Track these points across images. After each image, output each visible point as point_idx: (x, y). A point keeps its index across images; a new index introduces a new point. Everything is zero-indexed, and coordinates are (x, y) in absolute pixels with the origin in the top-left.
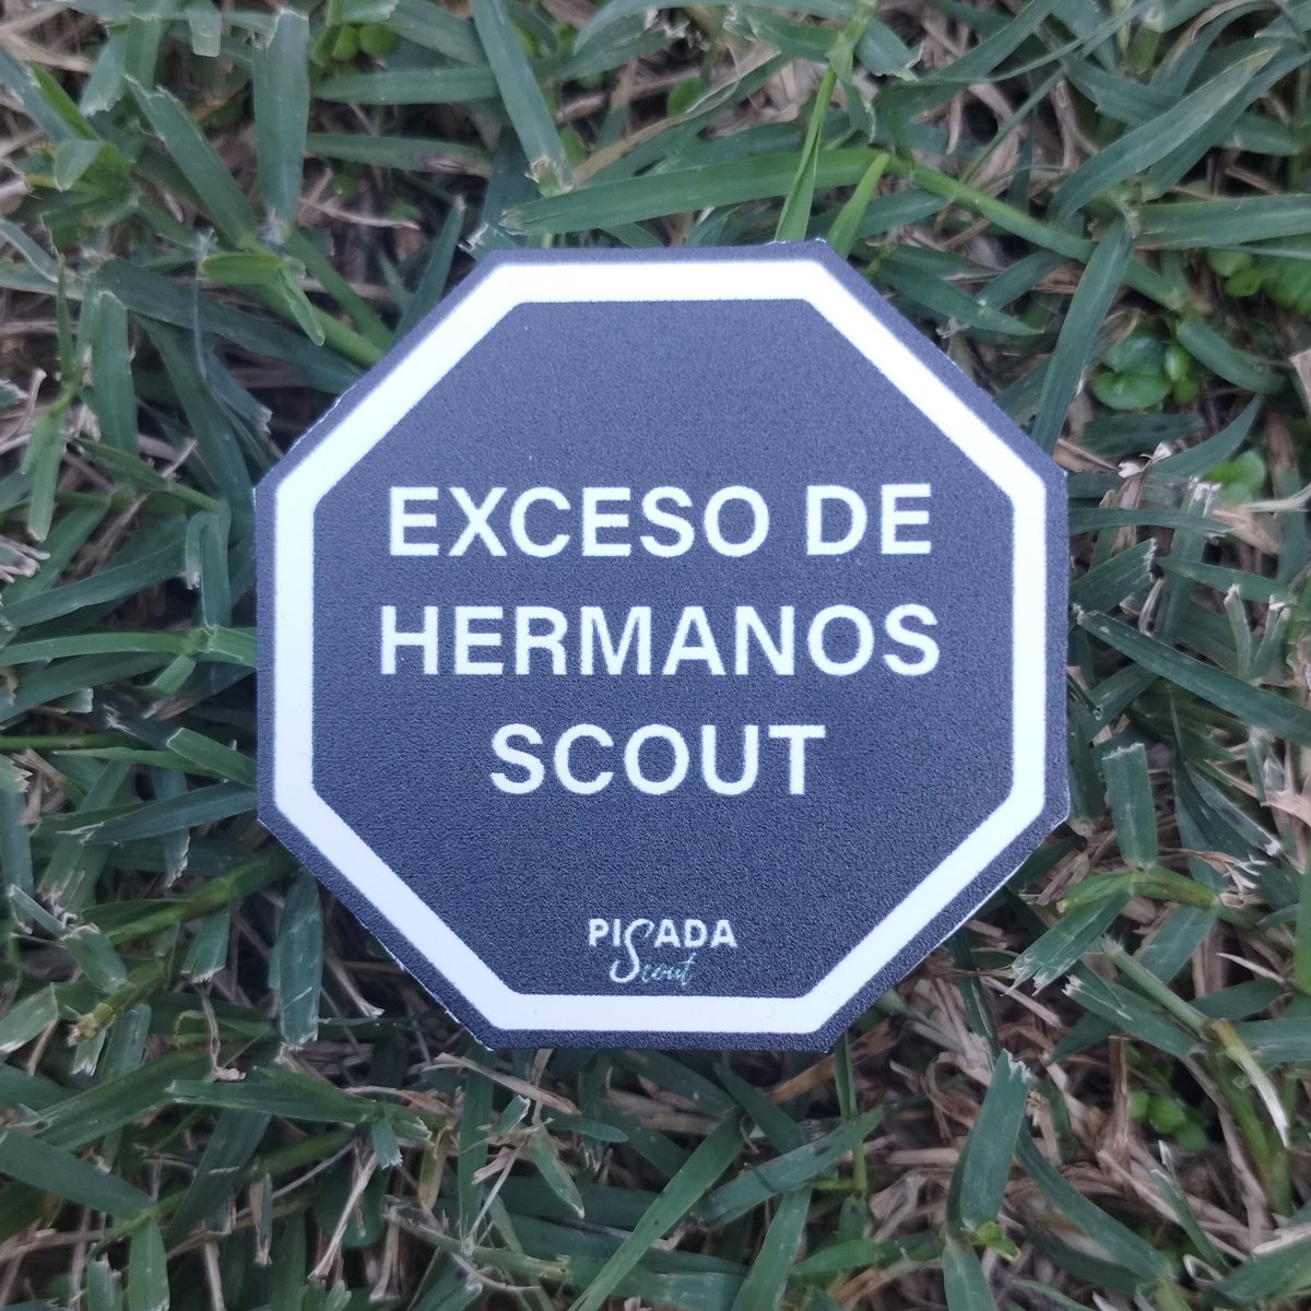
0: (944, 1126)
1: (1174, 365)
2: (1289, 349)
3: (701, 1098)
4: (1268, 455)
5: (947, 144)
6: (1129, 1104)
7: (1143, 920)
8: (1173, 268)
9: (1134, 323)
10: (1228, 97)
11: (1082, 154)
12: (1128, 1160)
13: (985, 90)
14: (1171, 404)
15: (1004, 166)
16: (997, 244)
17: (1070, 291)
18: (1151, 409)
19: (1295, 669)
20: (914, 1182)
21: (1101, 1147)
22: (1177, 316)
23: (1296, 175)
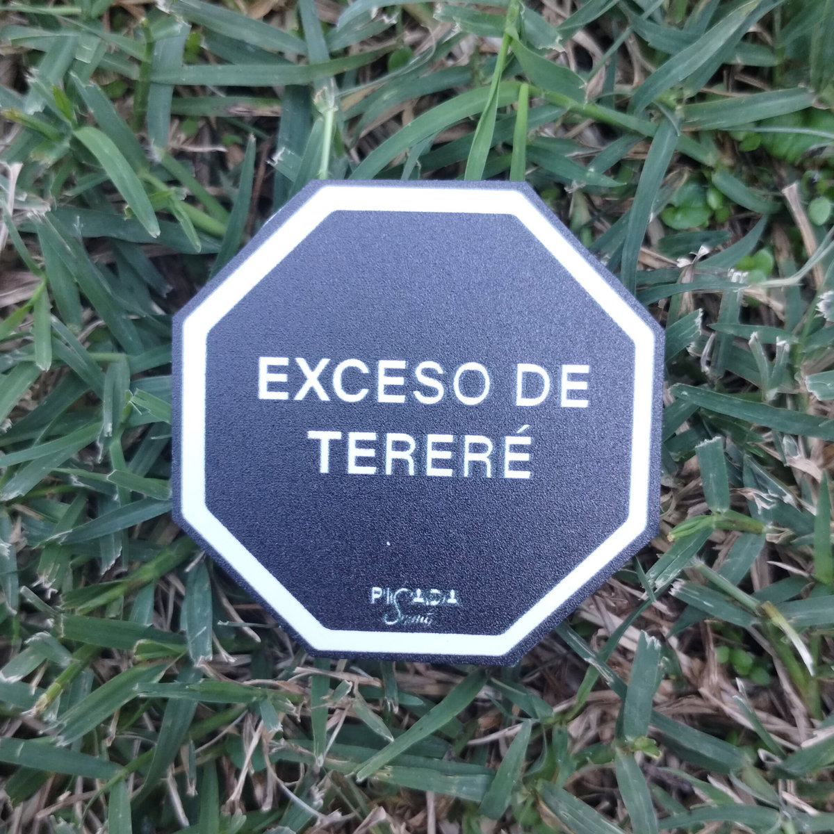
1: (713, 200)
2: (782, 185)
4: (774, 251)
6: (716, 655)
8: (708, 140)
9: (686, 176)
10: (733, 30)
11: (646, 73)
12: (719, 691)
14: (713, 224)
16: (598, 133)
17: (644, 158)
18: (701, 226)
19: (800, 382)
21: (702, 685)
22: (711, 169)
23: (778, 77)
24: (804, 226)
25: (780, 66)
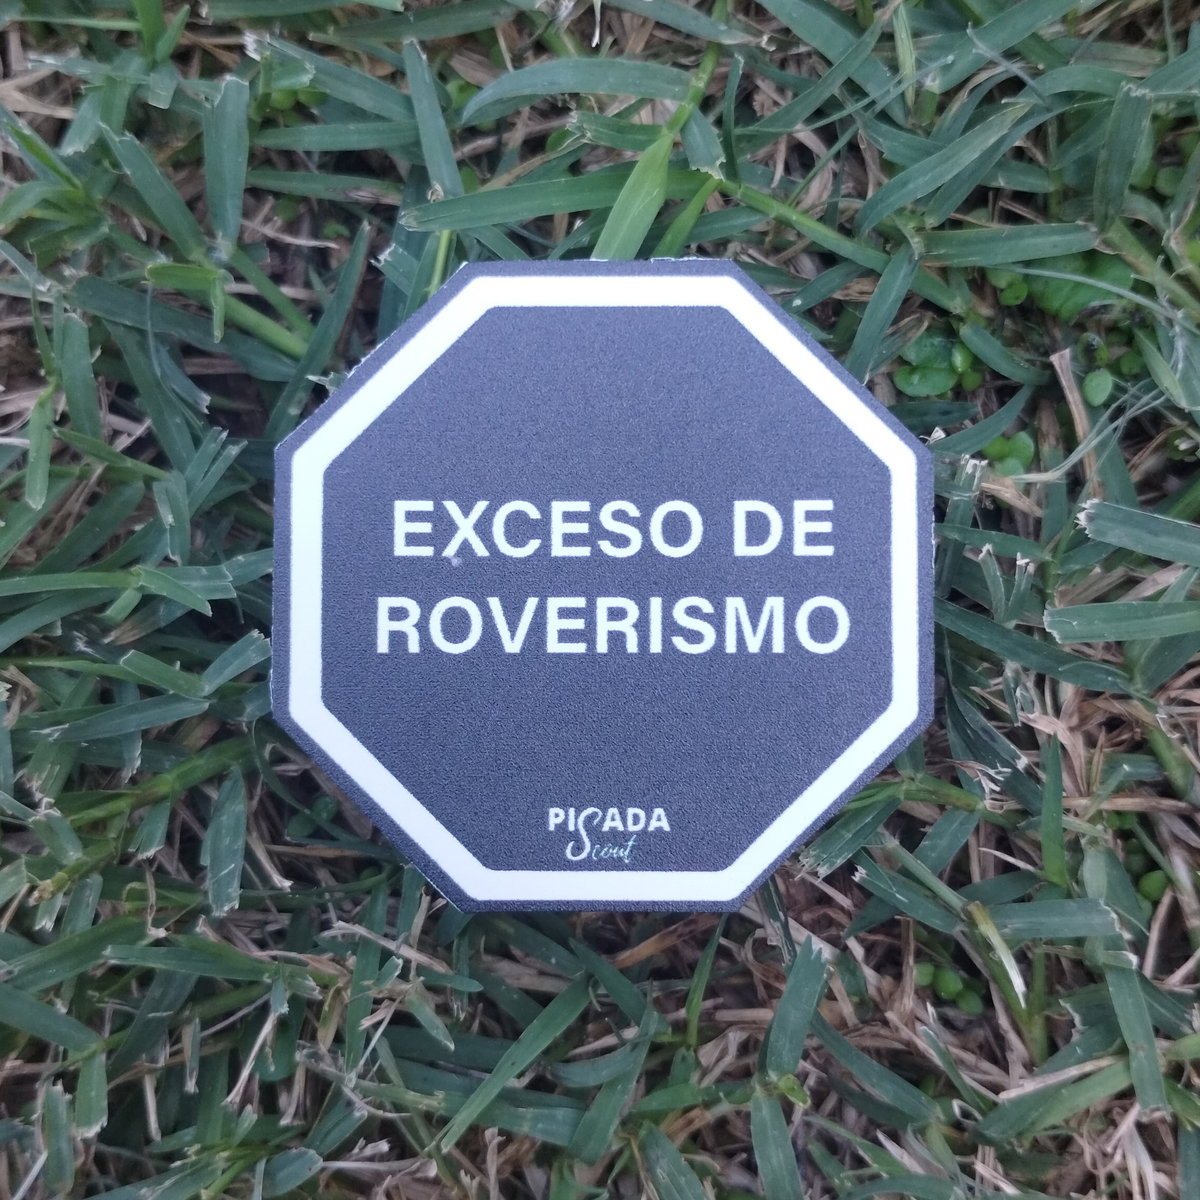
0: (761, 992)
1: (959, 360)
2: (1054, 348)
3: (557, 963)
4: (1037, 436)
5: (772, 179)
6: (915, 973)
7: (929, 820)
8: (959, 280)
9: (926, 324)
10: (992, 140)
11: (879, 184)
12: (913, 1020)
13: (806, 135)
14: (959, 392)
15: (820, 197)
16: (817, 261)
17: (865, 299)
18: (941, 396)
20: (735, 1038)
21: (891, 1009)
22: (960, 319)
23: (1054, 208)
24: (1077, 406)
25: (1057, 191)
